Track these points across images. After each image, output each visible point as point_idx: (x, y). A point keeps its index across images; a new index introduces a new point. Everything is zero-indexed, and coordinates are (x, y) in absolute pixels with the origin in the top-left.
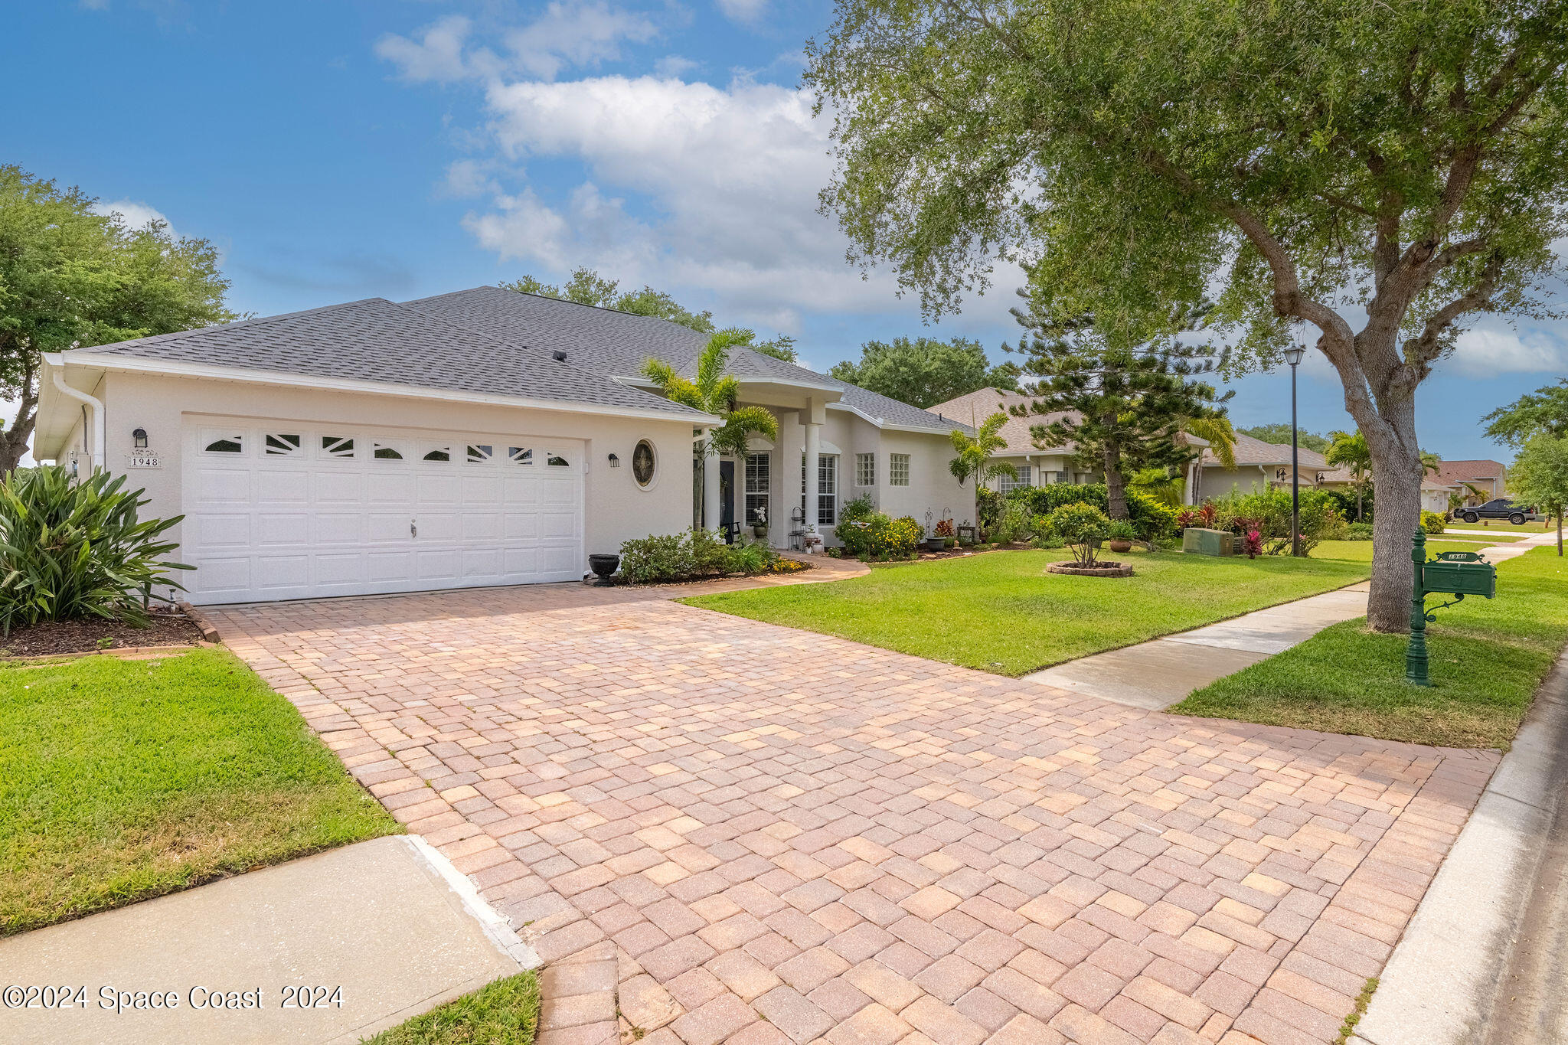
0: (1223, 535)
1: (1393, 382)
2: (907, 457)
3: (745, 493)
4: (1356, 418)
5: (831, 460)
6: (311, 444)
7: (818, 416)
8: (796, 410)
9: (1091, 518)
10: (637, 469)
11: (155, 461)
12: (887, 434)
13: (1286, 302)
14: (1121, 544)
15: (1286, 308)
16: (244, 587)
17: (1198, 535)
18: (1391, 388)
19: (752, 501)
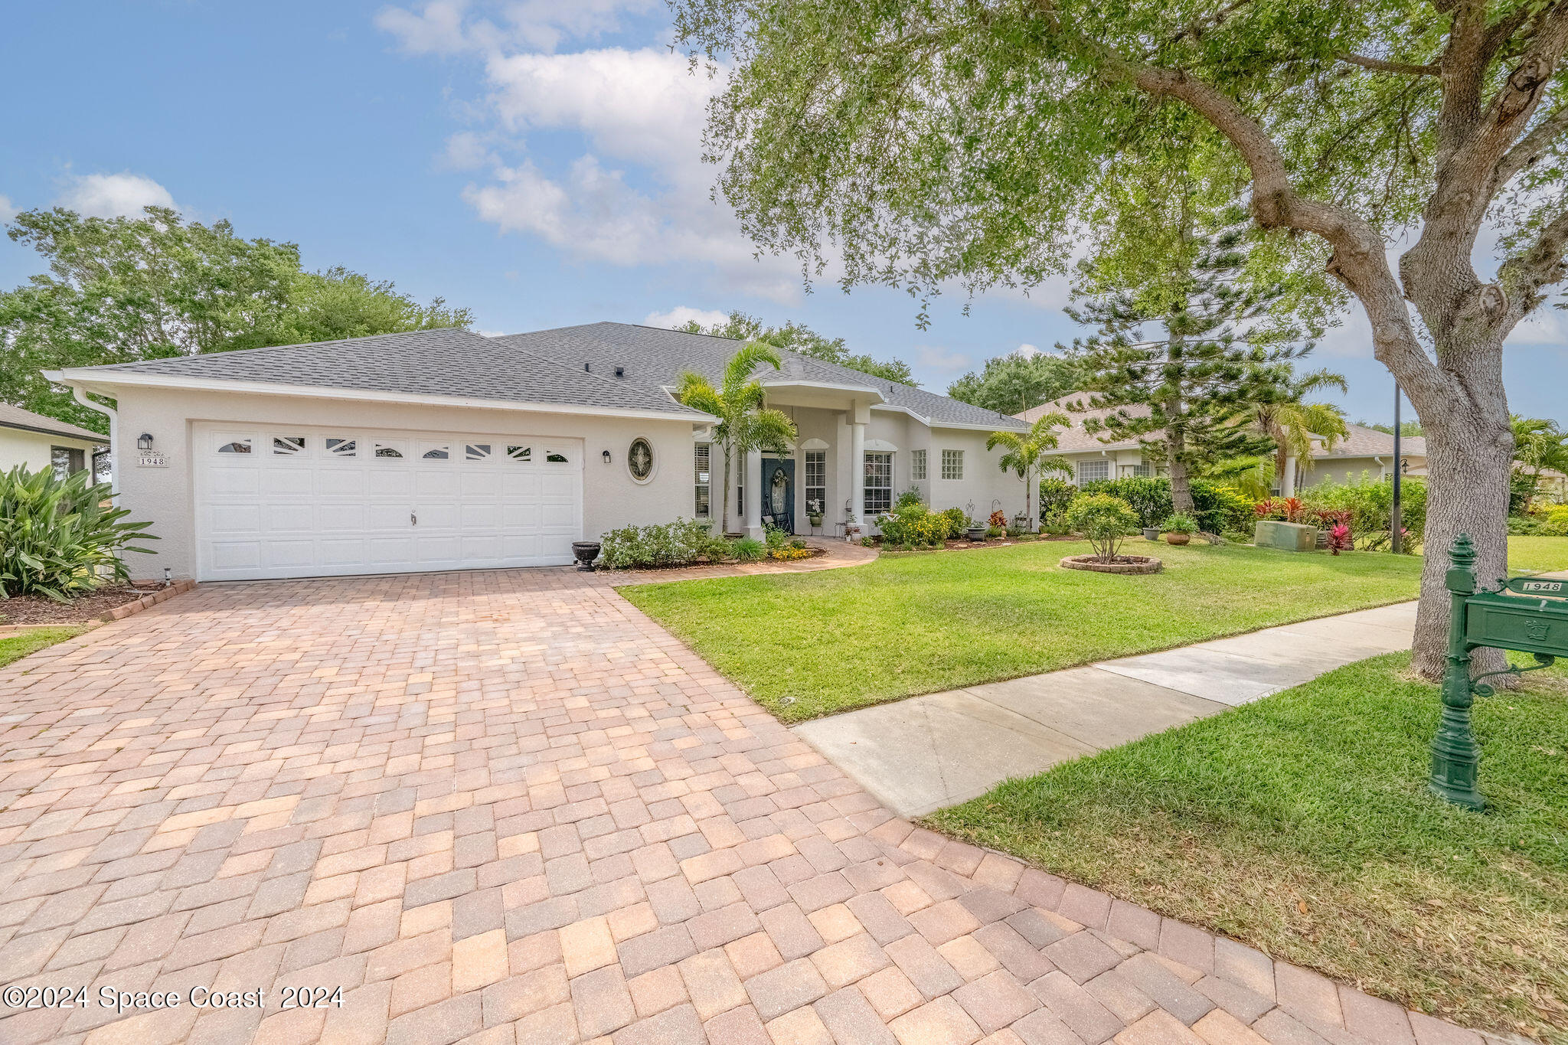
0: (1302, 530)
1: (1463, 313)
2: (961, 453)
3: (805, 487)
4: (1392, 369)
5: (888, 458)
6: (316, 444)
7: (862, 416)
8: (844, 412)
9: (1109, 510)
10: (633, 464)
11: (161, 461)
12: (937, 431)
13: (1269, 206)
14: (1178, 537)
15: (1271, 217)
16: (255, 566)
17: (1272, 528)
18: (1458, 322)
19: (811, 494)
